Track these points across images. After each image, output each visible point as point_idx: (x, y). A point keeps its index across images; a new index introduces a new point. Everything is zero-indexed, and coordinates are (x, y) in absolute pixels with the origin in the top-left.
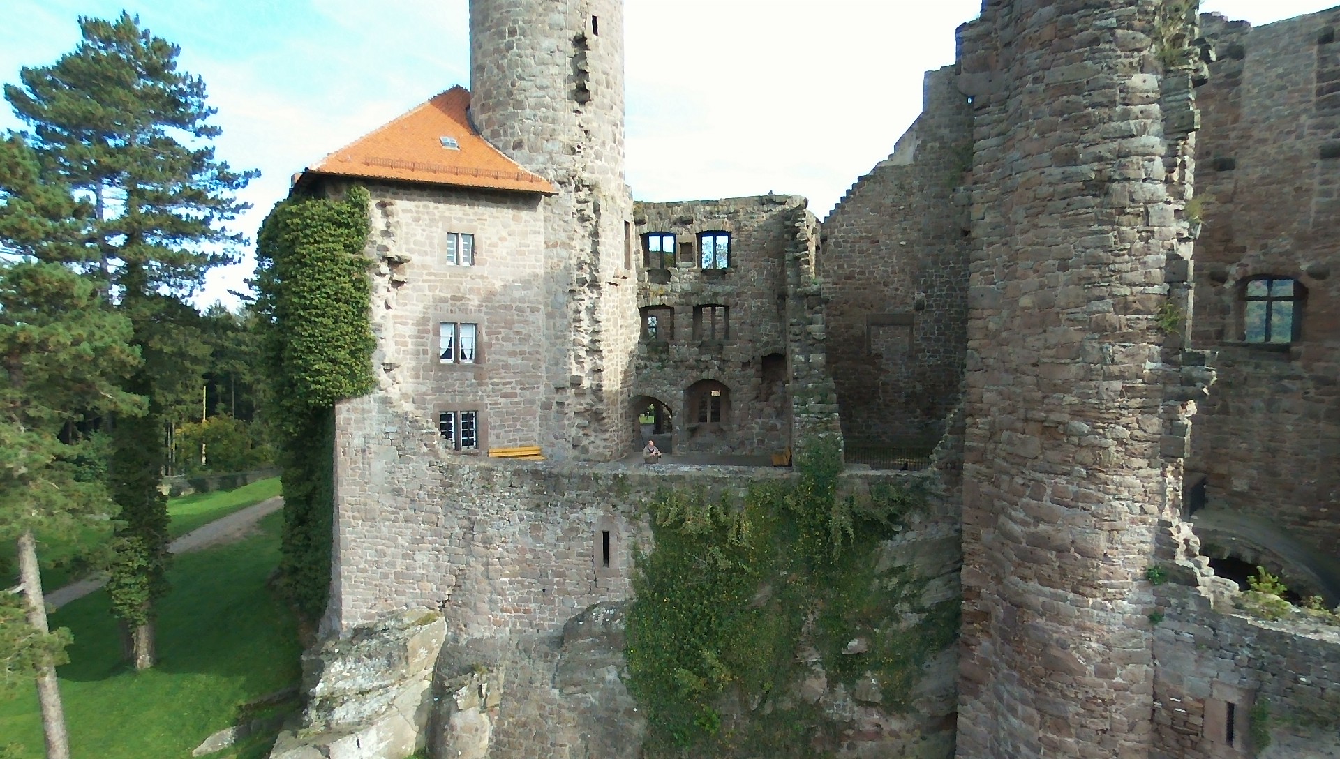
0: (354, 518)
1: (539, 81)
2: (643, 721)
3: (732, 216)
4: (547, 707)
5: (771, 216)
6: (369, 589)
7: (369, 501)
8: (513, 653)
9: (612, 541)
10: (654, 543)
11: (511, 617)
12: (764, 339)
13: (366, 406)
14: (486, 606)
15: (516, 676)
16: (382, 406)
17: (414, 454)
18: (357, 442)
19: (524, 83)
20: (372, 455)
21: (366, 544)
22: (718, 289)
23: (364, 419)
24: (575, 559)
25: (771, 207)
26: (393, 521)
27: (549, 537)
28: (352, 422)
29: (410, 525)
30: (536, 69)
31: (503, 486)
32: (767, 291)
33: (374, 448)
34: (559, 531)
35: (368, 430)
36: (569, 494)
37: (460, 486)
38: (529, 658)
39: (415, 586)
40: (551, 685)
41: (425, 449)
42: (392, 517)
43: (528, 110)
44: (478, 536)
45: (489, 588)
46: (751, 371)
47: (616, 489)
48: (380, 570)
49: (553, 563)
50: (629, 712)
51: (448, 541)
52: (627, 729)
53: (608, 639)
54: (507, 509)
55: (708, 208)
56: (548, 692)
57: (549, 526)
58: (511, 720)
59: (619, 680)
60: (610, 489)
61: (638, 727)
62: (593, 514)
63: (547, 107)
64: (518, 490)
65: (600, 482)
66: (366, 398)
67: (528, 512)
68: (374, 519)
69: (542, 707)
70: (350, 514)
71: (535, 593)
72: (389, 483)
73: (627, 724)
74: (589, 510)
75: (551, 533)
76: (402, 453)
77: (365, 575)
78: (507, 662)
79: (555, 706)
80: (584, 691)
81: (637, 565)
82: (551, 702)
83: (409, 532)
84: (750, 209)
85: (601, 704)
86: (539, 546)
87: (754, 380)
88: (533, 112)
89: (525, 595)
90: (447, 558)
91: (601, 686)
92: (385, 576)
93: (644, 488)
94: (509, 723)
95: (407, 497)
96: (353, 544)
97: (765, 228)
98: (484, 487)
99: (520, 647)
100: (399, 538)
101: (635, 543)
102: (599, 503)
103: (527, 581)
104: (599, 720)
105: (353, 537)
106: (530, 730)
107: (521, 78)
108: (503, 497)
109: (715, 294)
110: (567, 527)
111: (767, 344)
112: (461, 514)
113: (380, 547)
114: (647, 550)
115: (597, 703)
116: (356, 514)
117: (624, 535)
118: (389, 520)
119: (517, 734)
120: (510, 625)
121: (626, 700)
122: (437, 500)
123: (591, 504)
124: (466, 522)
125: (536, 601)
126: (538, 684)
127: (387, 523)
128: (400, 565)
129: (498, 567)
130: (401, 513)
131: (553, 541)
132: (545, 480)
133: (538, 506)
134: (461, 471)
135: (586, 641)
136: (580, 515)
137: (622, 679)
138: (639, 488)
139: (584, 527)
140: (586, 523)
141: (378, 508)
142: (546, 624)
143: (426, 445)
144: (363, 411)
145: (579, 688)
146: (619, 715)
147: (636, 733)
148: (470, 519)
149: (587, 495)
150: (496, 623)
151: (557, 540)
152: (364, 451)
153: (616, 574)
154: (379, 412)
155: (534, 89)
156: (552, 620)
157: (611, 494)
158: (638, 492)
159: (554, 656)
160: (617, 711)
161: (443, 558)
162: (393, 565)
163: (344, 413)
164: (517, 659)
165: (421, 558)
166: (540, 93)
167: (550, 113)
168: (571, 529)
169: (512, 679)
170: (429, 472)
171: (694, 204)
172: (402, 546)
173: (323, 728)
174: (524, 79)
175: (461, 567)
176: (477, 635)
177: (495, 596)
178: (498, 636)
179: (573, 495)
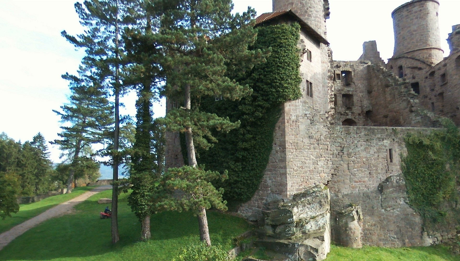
0: (292, 148)
1: (316, 9)
2: (419, 217)
3: (352, 66)
4: (382, 217)
5: (364, 68)
6: (299, 178)
7: (299, 142)
8: (363, 198)
9: (393, 152)
10: (407, 152)
11: (358, 184)
12: (365, 106)
13: (297, 104)
14: (349, 181)
15: (366, 207)
16: (304, 104)
17: (318, 122)
18: (293, 118)
19: (311, 9)
20: (300, 123)
21: (297, 159)
22: (349, 89)
23: (296, 109)
24: (380, 160)
25: (364, 64)
26: (309, 149)
27: (372, 152)
28: (291, 110)
29: (316, 150)
30: (315, 6)
31: (354, 133)
32: (364, 91)
33: (301, 120)
34: (375, 149)
35: (298, 113)
36: (378, 135)
37: (337, 134)
38: (369, 199)
39: (318, 175)
40: (381, 208)
41: (321, 120)
42: (308, 148)
43: (313, 18)
44: (345, 153)
45: (349, 173)
46: (361, 117)
47: (393, 133)
48: (303, 170)
49: (373, 162)
50: (412, 214)
51: (331, 156)
52: (414, 221)
53: (399, 188)
54: (356, 142)
55: (344, 63)
56: (380, 211)
57: (372, 148)
58: (369, 224)
59: (405, 203)
60: (391, 133)
61: (418, 219)
62: (387, 142)
63: (318, 18)
64: (360, 134)
65: (388, 131)
66: (297, 101)
67: (364, 143)
68: (301, 149)
69: (380, 217)
70: (291, 147)
71: (367, 174)
72: (307, 134)
73: (413, 219)
74: (385, 141)
75: (373, 150)
76: (312, 122)
77: (297, 172)
78: (361, 202)
79: (385, 216)
80: (394, 209)
81: (402, 161)
82: (383, 215)
83: (316, 153)
84: (357, 65)
85: (401, 214)
86: (368, 156)
87: (363, 119)
88: (314, 19)
89: (363, 175)
90: (331, 163)
91: (400, 206)
92: (306, 172)
93: (403, 133)
94: (368, 225)
95: (315, 139)
96: (292, 159)
97: (362, 71)
98: (346, 134)
99: (365, 195)
100: (311, 156)
101: (401, 153)
102: (388, 139)
103: (363, 169)
104: (402, 219)
105: (292, 157)
106: (378, 227)
107: (310, 7)
108: (354, 137)
109: (349, 91)
110: (377, 148)
111: (366, 107)
112: (337, 144)
113: (303, 160)
114: (405, 155)
115: (399, 213)
116: (293, 147)
117: (397, 150)
118: (307, 149)
119: (373, 229)
120: (358, 188)
121: (410, 210)
122: (328, 139)
123: (386, 139)
124: (339, 148)
125: (367, 177)
126: (376, 208)
127: (306, 150)
128: (312, 167)
129: (353, 165)
130: (312, 146)
131: (373, 153)
132: (369, 130)
133: (367, 140)
134: (337, 128)
135: (391, 190)
136: (382, 143)
137: (407, 203)
138: (401, 133)
139: (384, 147)
140: (384, 146)
141: (302, 144)
142: (371, 186)
143: (322, 119)
144: (296, 106)
145: (391, 208)
146: (409, 216)
147: (417, 222)
148: (341, 147)
149: (384, 136)
150: (353, 188)
151: (375, 153)
152: (296, 121)
153: (395, 165)
154: (303, 106)
155: (314, 12)
156: (373, 184)
157: (392, 135)
158: (401, 134)
159: (379, 197)
160: (408, 215)
161: (330, 163)
162: (309, 168)
163: (288, 106)
164: (364, 200)
165: (320, 163)
166: (316, 13)
167: (319, 20)
168: (380, 148)
169: (365, 208)
170: (324, 129)
171: (340, 62)
172: (313, 159)
173: (301, 235)
174: (311, 8)
175: (337, 166)
176: (346, 193)
177: (352, 176)
178: (354, 192)
179: (379, 136)
